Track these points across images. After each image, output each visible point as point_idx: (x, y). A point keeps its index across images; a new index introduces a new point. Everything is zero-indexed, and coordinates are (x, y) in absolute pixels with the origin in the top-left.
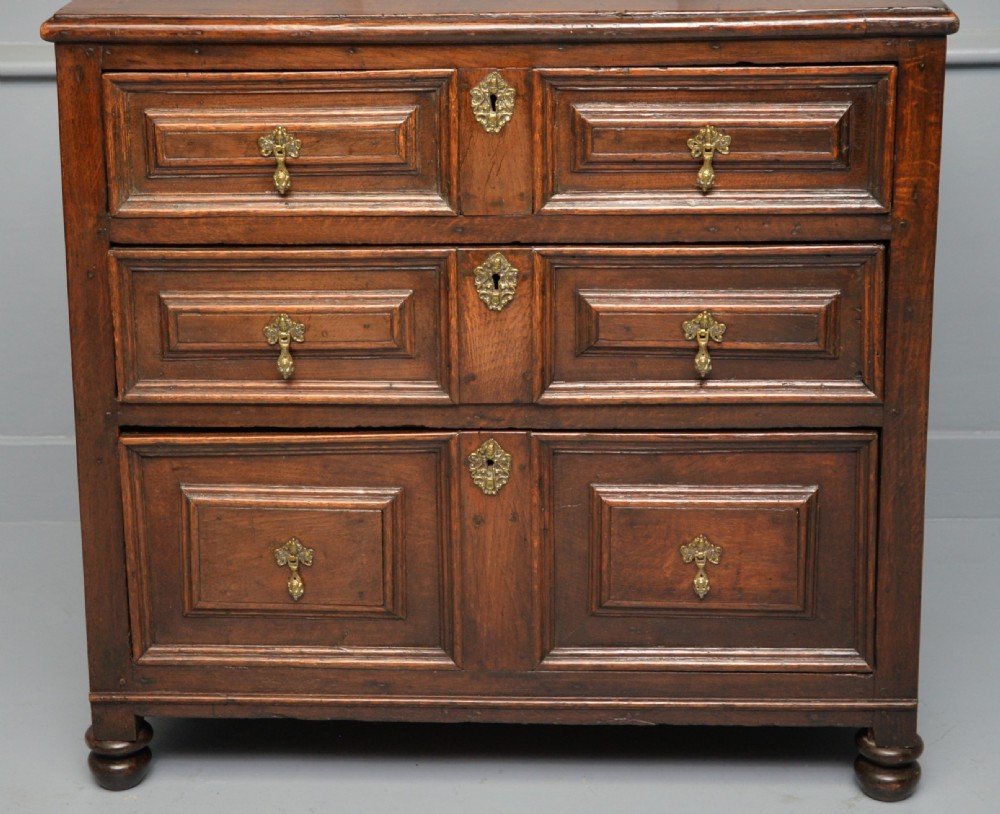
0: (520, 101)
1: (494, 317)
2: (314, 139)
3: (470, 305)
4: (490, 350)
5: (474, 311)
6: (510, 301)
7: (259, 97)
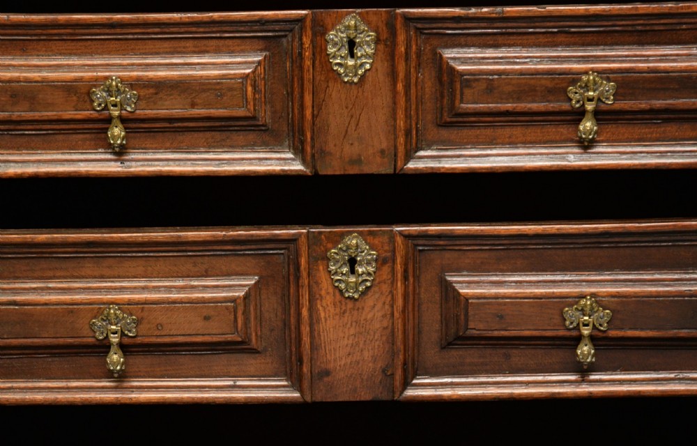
0: (381, 47)
1: (350, 305)
2: (152, 91)
3: (323, 293)
4: (346, 342)
5: (328, 299)
6: (368, 288)
7: (89, 43)
